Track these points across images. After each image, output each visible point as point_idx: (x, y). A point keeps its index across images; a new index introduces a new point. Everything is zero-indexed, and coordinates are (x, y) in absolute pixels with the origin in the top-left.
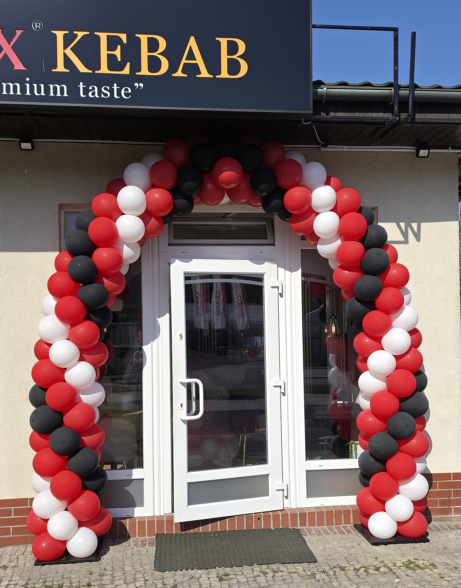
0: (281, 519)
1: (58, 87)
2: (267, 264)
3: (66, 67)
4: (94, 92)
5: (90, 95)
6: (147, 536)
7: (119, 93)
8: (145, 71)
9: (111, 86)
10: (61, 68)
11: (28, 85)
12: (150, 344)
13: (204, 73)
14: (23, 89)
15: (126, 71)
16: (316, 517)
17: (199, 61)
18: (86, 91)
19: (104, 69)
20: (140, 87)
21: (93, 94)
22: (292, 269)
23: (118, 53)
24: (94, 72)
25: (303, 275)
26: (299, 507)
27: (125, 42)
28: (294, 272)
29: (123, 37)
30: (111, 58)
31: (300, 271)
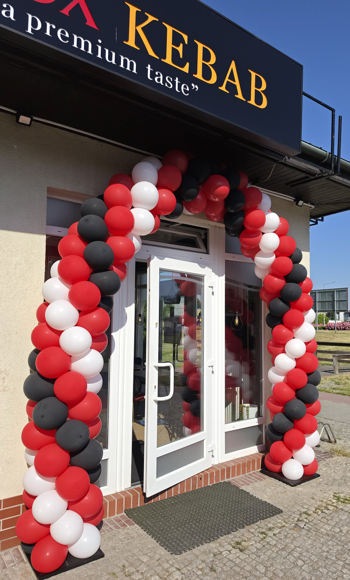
0: (215, 475)
1: (129, 62)
2: (207, 268)
3: (136, 44)
4: (159, 79)
5: (156, 79)
6: (116, 514)
7: (180, 88)
8: (199, 75)
9: (174, 79)
10: (131, 42)
11: (100, 48)
12: (119, 331)
13: (240, 96)
14: (95, 50)
15: (186, 69)
16: (236, 469)
17: (237, 83)
18: (153, 75)
19: (168, 60)
20: (195, 88)
21: (159, 80)
22: (219, 275)
23: (180, 49)
24: (160, 59)
25: (226, 279)
26: (220, 462)
27: (186, 43)
28: (221, 277)
29: (185, 37)
30: (175, 52)
31: (224, 276)
